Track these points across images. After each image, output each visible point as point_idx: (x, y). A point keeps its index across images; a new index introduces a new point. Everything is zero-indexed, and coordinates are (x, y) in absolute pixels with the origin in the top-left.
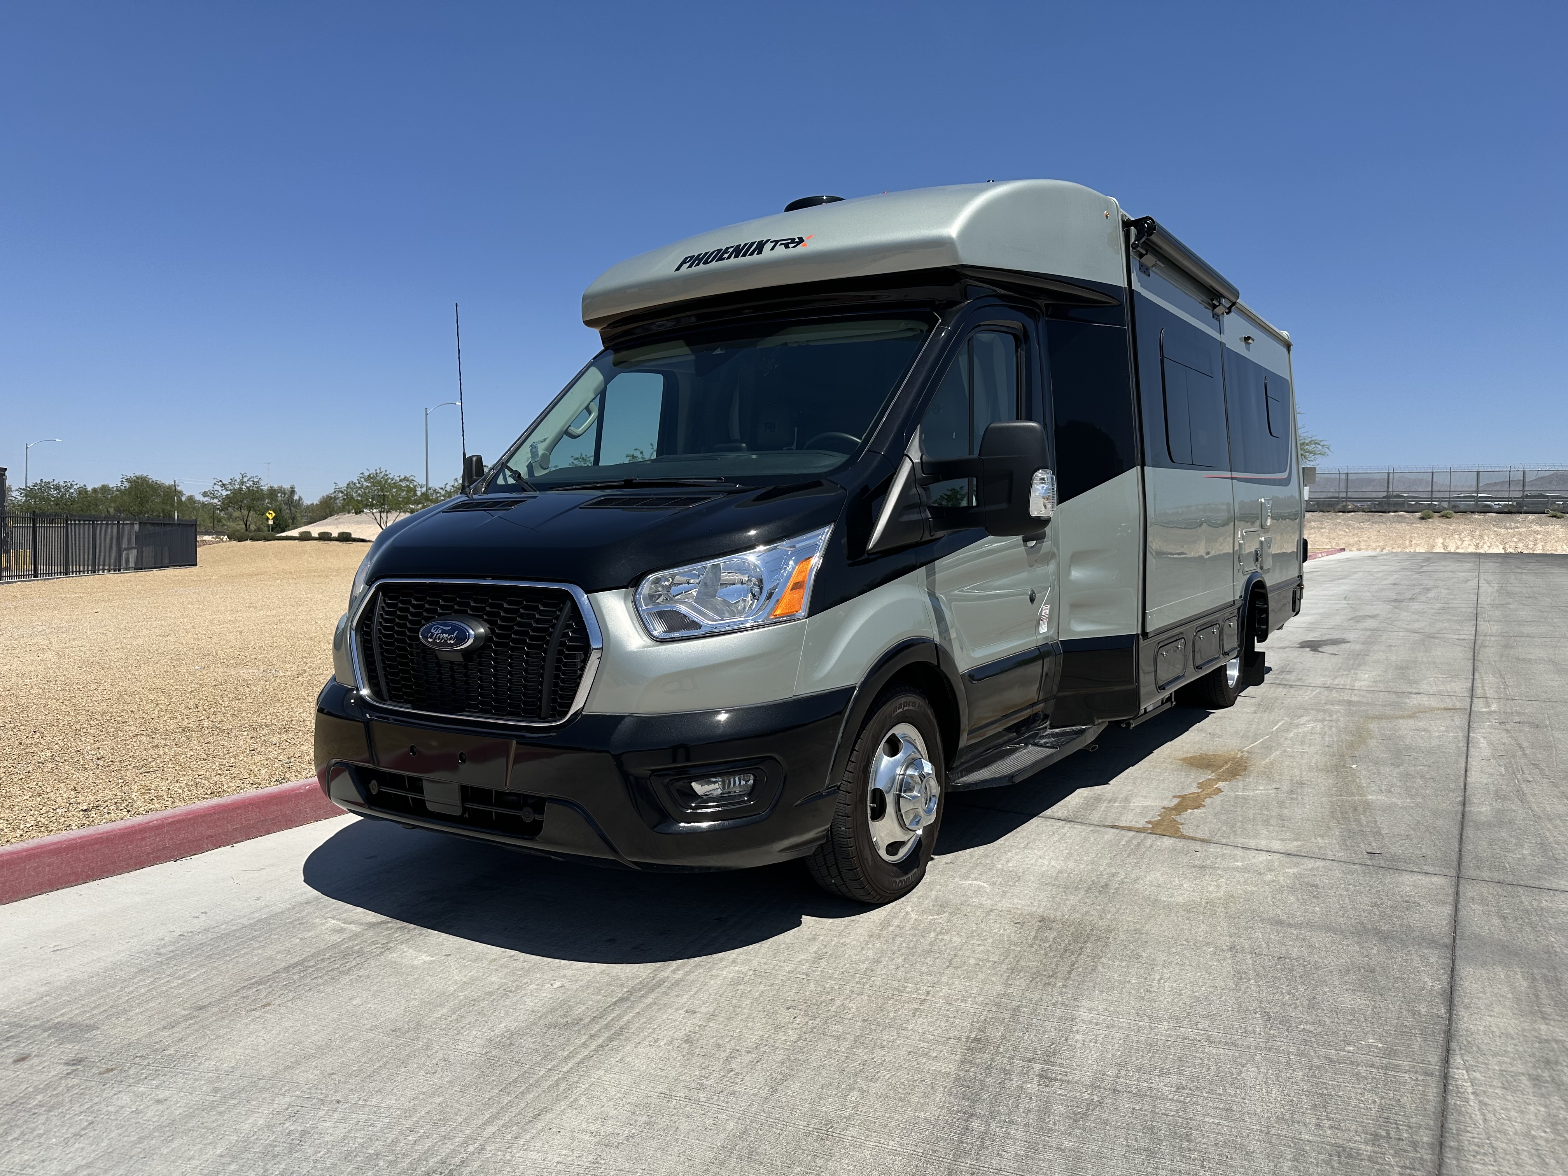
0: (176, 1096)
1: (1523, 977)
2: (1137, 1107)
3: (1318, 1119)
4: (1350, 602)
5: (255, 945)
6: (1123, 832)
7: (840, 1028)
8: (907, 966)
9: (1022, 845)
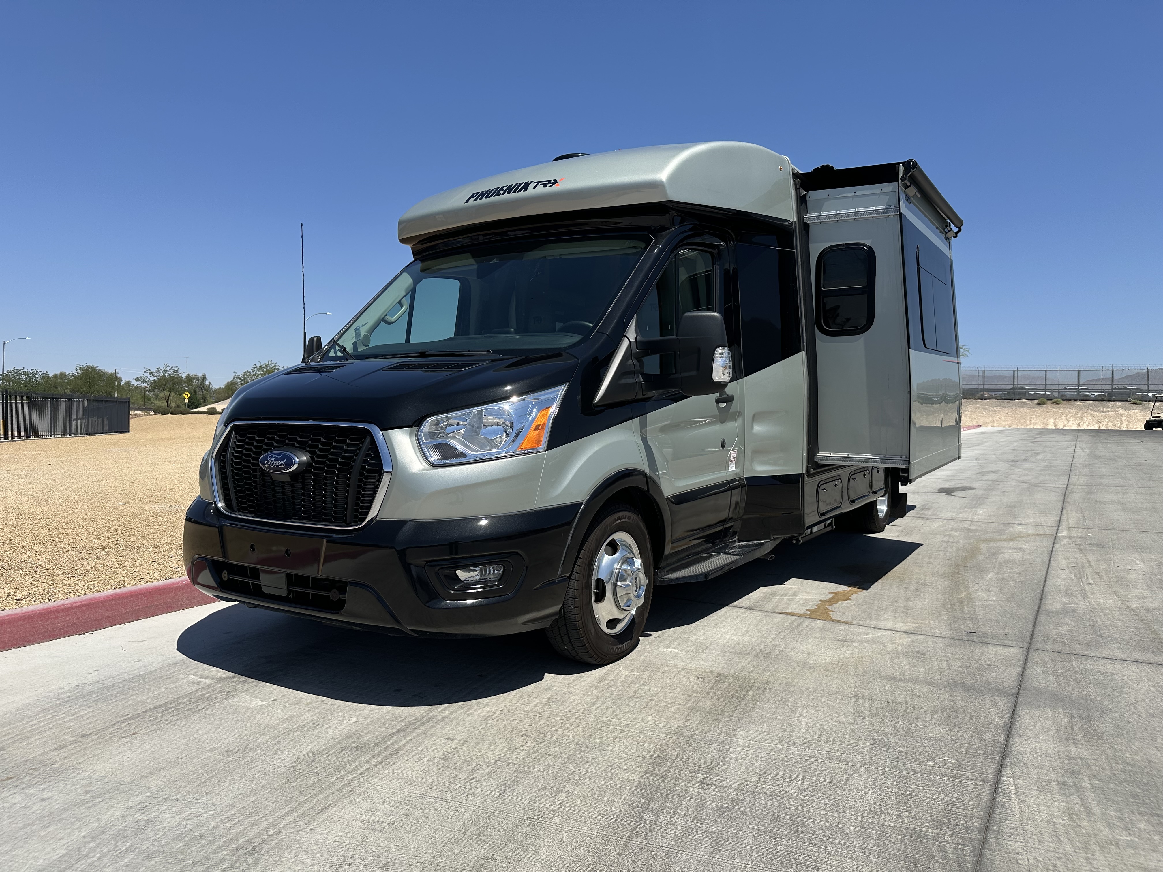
0: (56, 796)
1: (1065, 715)
2: (769, 803)
3: (900, 811)
4: (980, 462)
5: (132, 693)
6: (789, 617)
7: (558, 749)
8: (615, 707)
9: (712, 626)
